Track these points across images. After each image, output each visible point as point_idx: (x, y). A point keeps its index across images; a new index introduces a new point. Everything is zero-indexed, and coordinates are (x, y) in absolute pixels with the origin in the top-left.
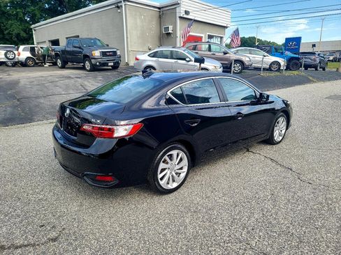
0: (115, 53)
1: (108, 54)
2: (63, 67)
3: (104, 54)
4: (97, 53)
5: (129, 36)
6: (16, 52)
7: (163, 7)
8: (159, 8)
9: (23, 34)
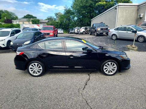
0: (107, 29)
1: (104, 29)
2: (91, 35)
3: (102, 29)
4: (99, 29)
5: (118, 21)
6: (80, 30)
7: (140, 5)
8: (138, 6)
9: (89, 23)
